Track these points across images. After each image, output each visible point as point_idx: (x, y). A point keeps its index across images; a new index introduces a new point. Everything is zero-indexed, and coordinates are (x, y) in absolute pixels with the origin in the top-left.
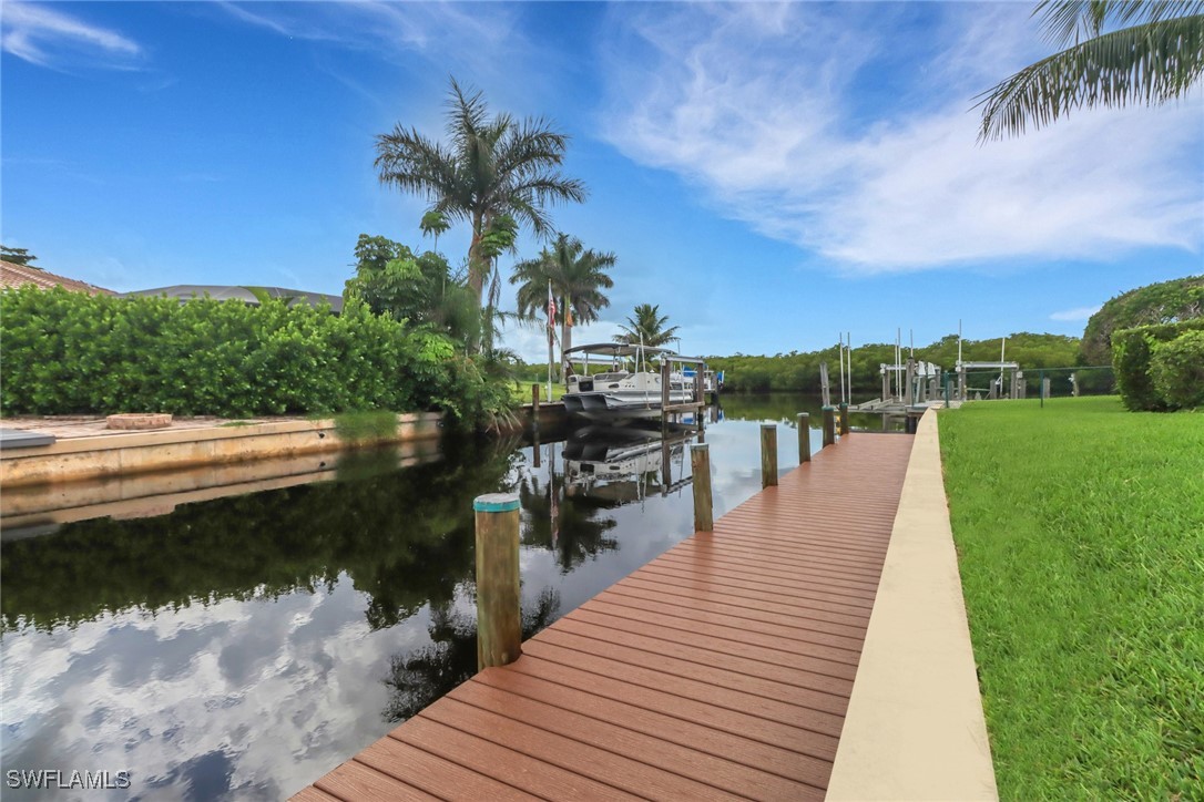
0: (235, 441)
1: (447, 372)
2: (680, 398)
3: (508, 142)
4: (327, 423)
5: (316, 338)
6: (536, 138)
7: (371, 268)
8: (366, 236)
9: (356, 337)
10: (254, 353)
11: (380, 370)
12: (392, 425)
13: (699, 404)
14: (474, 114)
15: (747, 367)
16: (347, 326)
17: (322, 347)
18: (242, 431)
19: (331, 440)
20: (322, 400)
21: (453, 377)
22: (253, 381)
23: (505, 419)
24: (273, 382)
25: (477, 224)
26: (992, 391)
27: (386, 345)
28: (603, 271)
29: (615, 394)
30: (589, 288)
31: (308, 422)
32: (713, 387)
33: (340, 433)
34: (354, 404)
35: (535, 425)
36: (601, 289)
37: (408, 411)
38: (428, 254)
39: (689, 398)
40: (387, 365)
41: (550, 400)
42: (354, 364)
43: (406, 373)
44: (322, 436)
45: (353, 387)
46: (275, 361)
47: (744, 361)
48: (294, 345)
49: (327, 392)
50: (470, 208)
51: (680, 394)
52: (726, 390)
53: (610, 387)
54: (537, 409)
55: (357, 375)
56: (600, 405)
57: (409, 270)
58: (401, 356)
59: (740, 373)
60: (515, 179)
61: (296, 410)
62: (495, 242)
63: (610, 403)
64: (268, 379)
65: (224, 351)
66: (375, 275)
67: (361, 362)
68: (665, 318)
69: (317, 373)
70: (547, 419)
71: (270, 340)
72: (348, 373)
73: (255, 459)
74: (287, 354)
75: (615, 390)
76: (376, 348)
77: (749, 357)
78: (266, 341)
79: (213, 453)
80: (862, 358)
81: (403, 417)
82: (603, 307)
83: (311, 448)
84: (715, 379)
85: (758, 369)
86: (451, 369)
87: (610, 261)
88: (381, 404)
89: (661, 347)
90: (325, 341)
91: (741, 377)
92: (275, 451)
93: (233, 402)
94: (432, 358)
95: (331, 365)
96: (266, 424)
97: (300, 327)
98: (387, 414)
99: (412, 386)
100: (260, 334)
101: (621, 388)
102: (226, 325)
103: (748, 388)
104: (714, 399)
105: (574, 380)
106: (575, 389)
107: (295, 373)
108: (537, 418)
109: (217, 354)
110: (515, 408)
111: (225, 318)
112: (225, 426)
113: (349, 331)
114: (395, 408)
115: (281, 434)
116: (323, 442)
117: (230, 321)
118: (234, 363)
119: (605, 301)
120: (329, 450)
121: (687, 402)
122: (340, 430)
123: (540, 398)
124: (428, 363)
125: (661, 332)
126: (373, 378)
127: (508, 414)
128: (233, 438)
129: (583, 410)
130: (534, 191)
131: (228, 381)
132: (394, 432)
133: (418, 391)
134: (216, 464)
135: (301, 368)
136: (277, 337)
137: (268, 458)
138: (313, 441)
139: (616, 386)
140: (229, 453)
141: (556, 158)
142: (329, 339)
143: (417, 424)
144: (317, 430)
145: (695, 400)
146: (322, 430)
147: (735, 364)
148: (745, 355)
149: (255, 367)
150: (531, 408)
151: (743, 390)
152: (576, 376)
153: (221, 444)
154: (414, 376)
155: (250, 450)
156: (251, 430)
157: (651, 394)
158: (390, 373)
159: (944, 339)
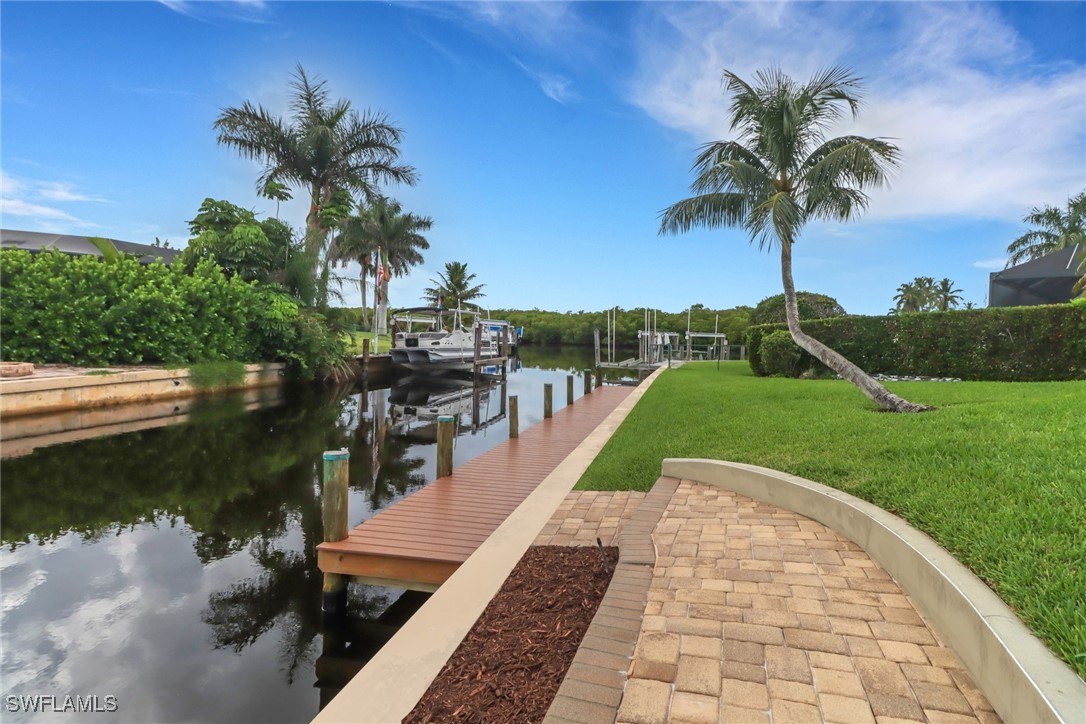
0: (100, 388)
1: (294, 329)
2: (488, 353)
3: (348, 128)
4: (182, 372)
5: (176, 297)
6: (374, 128)
7: (215, 230)
8: (211, 200)
9: (211, 297)
10: (112, 307)
11: (231, 325)
12: (241, 373)
13: (503, 358)
14: (318, 98)
15: (542, 323)
16: (203, 287)
17: (181, 304)
18: (107, 379)
19: (185, 387)
20: (178, 352)
21: (299, 335)
22: (111, 333)
23: (340, 369)
24: (131, 335)
25: (316, 195)
26: (709, 353)
27: (239, 304)
28: (420, 232)
29: (437, 350)
30: (406, 247)
31: (166, 371)
32: (513, 341)
33: (193, 381)
34: (206, 355)
35: (364, 374)
36: (418, 249)
37: (254, 362)
38: (271, 220)
39: (495, 353)
40: (237, 321)
41: (376, 352)
42: (208, 319)
43: (254, 329)
44: (177, 384)
45: (206, 341)
46: (134, 316)
47: (539, 316)
48: (155, 302)
49: (183, 344)
50: (310, 180)
51: (488, 350)
52: (525, 342)
53: (433, 344)
54: (366, 361)
55: (210, 330)
56: (422, 359)
57: (257, 236)
58: (248, 315)
59: (536, 327)
60: (353, 160)
61: (151, 360)
62: (335, 215)
63: (432, 358)
64: (127, 331)
65: (82, 304)
66: (222, 237)
67: (215, 319)
68: (473, 276)
69: (175, 328)
70: (374, 369)
71: (131, 296)
72: (203, 328)
73: (117, 404)
74: (148, 310)
75: (437, 347)
76: (228, 306)
77: (544, 312)
78: (127, 297)
79: (79, 399)
80: (633, 320)
81: (251, 367)
82: (417, 263)
83: (167, 394)
84: (515, 334)
85: (552, 324)
86: (297, 326)
87: (427, 224)
88: (231, 356)
89: (468, 301)
90: (183, 299)
91: (537, 331)
92: (135, 398)
93: (89, 353)
94: (280, 316)
95: (188, 320)
96: (128, 373)
97: (158, 285)
98: (236, 364)
99: (259, 339)
100: (119, 291)
101: (441, 346)
102: (84, 281)
103: (543, 341)
104: (514, 352)
105: (401, 336)
106: (401, 345)
107: (155, 327)
108: (367, 368)
109: (75, 308)
110: (348, 359)
111: (83, 274)
112: (86, 374)
113: (204, 291)
114: (243, 360)
115: (141, 381)
116: (178, 389)
117: (87, 277)
118: (91, 316)
119: (420, 259)
120: (182, 396)
121: (494, 356)
122: (193, 379)
123: (370, 350)
124: (275, 320)
125: (469, 288)
126: (224, 332)
127: (343, 364)
128: (98, 385)
129: (408, 361)
130: (370, 171)
131: (85, 333)
132: (241, 379)
133: (265, 344)
134: (82, 409)
135: (161, 323)
136: (138, 294)
137: (128, 403)
138: (169, 388)
139: (438, 343)
140: (94, 399)
141: (393, 150)
142: (186, 297)
143: (261, 373)
144: (172, 379)
145: (500, 356)
146: (177, 378)
147: (533, 319)
148: (541, 310)
149: (115, 321)
150: (361, 361)
151: (538, 343)
152: (404, 334)
153: (87, 390)
154: (261, 331)
155: (112, 396)
156: (115, 378)
157: (466, 350)
158: (240, 327)
159: (693, 306)
